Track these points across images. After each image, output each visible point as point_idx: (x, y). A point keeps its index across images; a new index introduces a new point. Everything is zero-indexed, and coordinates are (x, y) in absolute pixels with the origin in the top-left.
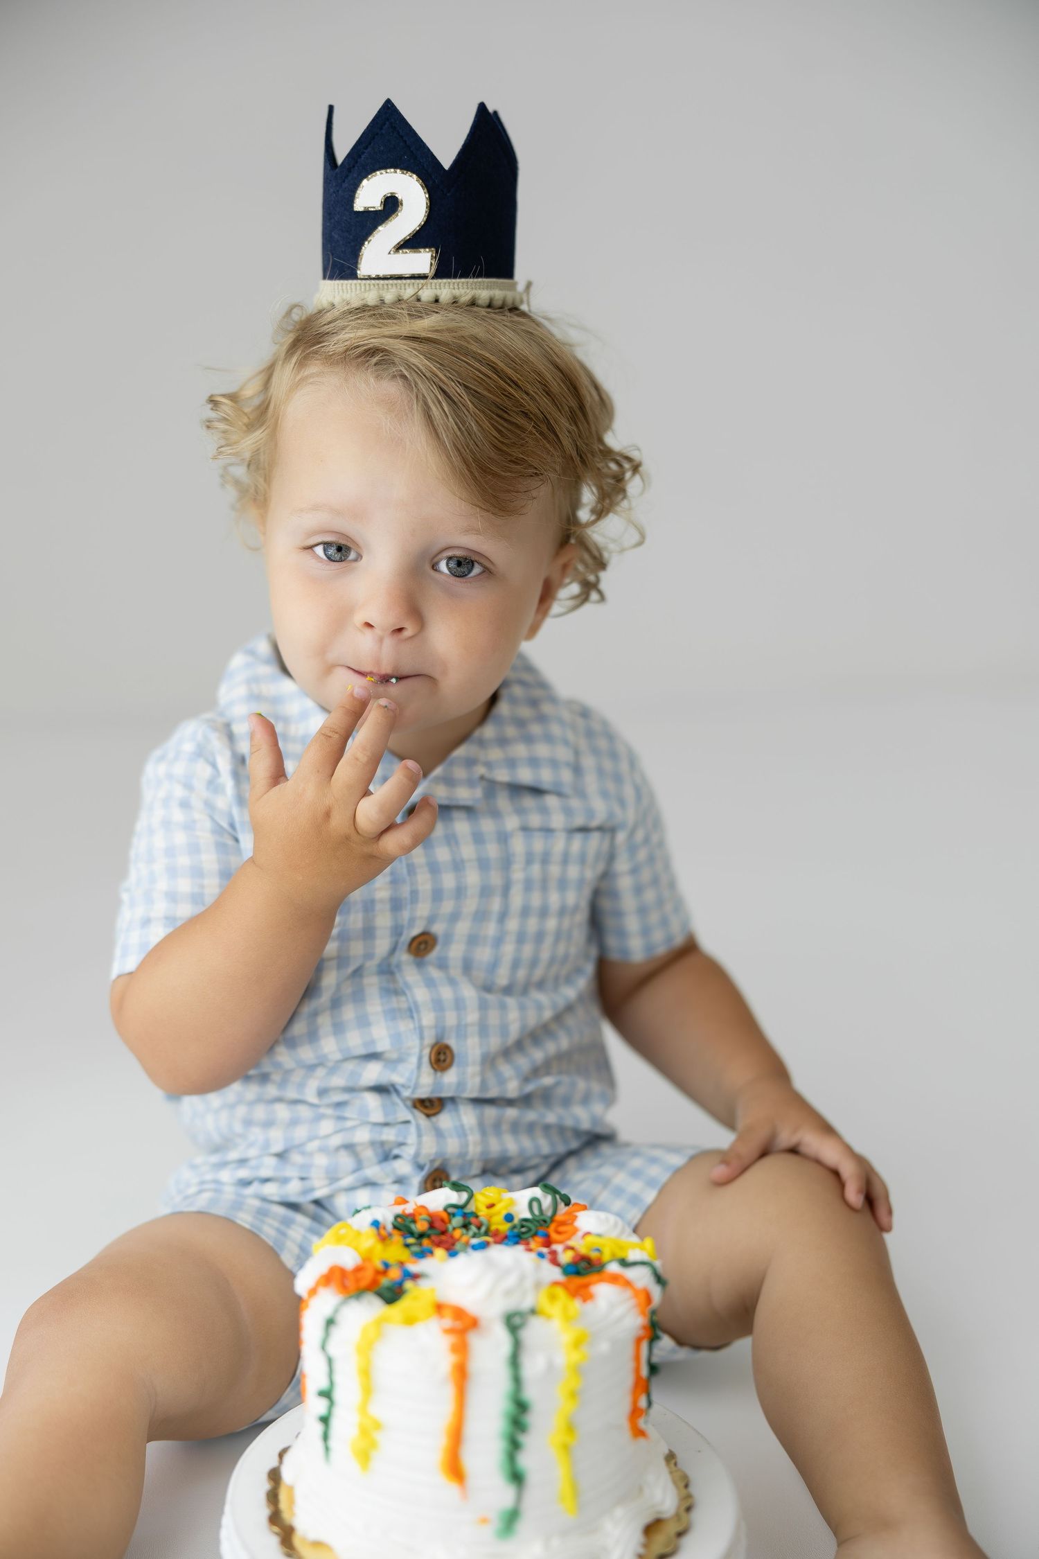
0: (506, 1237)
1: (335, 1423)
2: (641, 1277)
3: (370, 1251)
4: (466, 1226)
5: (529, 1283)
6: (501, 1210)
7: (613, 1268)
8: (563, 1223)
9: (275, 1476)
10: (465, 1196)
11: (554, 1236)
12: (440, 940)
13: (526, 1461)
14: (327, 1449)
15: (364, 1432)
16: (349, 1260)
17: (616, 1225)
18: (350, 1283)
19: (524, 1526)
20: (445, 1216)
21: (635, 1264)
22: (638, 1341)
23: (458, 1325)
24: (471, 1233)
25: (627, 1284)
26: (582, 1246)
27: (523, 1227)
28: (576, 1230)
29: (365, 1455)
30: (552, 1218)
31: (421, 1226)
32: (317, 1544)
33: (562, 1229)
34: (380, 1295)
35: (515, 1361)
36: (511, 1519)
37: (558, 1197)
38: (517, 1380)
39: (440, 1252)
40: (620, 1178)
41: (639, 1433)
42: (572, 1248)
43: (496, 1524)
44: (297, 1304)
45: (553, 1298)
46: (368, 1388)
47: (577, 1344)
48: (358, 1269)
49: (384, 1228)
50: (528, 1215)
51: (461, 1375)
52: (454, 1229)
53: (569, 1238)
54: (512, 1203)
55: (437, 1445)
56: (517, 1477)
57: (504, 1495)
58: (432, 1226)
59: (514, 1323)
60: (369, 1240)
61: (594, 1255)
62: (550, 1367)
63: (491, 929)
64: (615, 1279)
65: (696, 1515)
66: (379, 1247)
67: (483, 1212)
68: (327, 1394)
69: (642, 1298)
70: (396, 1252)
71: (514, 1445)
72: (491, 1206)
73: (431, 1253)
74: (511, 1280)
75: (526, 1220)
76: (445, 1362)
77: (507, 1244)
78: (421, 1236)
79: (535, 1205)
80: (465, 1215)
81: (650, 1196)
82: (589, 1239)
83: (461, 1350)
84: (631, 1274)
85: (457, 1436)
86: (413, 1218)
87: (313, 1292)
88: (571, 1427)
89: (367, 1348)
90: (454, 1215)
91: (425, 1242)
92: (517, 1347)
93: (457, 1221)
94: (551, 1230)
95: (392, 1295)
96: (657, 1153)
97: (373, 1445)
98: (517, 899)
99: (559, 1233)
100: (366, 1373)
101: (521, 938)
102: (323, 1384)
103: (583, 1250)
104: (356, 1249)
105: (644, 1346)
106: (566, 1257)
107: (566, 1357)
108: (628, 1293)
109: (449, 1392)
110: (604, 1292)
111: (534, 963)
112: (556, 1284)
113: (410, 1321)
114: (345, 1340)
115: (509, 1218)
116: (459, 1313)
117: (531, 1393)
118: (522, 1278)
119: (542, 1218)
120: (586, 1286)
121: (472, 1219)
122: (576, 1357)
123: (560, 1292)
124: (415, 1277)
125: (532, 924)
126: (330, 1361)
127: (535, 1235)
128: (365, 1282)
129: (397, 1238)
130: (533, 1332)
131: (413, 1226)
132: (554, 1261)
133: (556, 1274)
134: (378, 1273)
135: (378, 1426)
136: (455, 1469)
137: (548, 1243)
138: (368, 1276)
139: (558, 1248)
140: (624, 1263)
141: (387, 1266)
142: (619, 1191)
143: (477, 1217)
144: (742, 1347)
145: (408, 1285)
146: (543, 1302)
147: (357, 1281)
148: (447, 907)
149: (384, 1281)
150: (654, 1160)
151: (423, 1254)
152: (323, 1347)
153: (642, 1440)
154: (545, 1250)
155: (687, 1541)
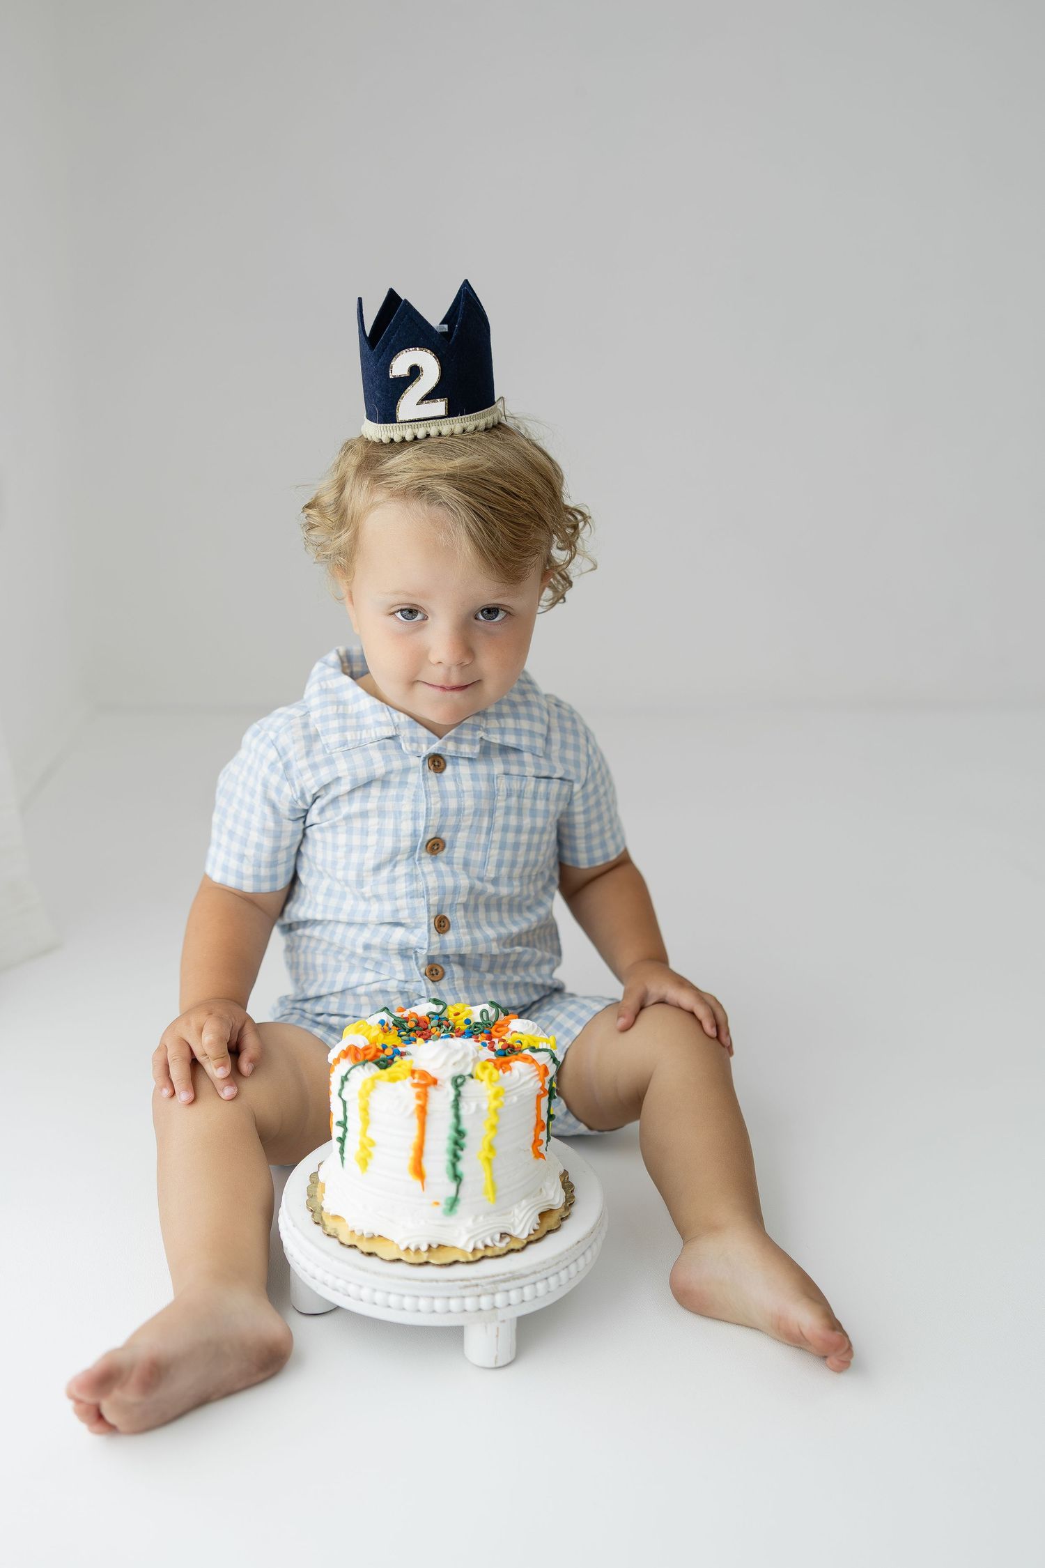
0: (464, 1033)
1: (347, 1140)
2: (543, 1058)
3: (376, 1037)
4: (439, 1026)
5: (470, 1059)
6: (463, 1016)
7: (527, 1052)
8: (502, 1026)
9: (314, 1177)
10: (441, 1007)
11: (494, 1033)
12: (448, 844)
13: (462, 1167)
14: (343, 1157)
15: (363, 1147)
16: (361, 1042)
17: (533, 1027)
18: (360, 1057)
19: (460, 1208)
20: (427, 1019)
21: (540, 1050)
22: (539, 1097)
23: (423, 1082)
24: (442, 1030)
25: (534, 1061)
26: (509, 1039)
27: (475, 1027)
28: (508, 1030)
29: (364, 1162)
30: (494, 1023)
31: (411, 1025)
32: (338, 1219)
33: (500, 1029)
34: (377, 1064)
35: (456, 1105)
36: (454, 1202)
38: (457, 1117)
39: (420, 1040)
40: (561, 1018)
41: (540, 1156)
42: (504, 1041)
43: (444, 1206)
45: (485, 1068)
46: (366, 1121)
47: (496, 1096)
48: (366, 1048)
49: (387, 1025)
50: (479, 1020)
51: (423, 1111)
52: (432, 1027)
53: (504, 1035)
54: (471, 1013)
55: (408, 1156)
56: (457, 1177)
57: (451, 1188)
58: (417, 1024)
59: (458, 1082)
60: (376, 1031)
61: (516, 1045)
62: (478, 1109)
63: (483, 839)
64: (525, 1059)
65: (574, 1210)
66: (381, 1035)
67: (452, 1018)
68: (343, 1124)
69: (542, 1070)
70: (392, 1039)
71: (456, 1157)
72: (457, 1014)
73: (415, 1041)
74: (459, 1057)
75: (478, 1023)
76: (414, 1103)
77: (463, 1037)
78: (410, 1030)
79: (484, 1014)
80: (439, 1019)
81: (577, 1030)
82: (514, 1035)
83: (423, 1096)
84: (536, 1056)
85: (420, 1150)
86: (407, 1020)
87: (337, 1061)
88: (491, 1148)
89: (366, 1094)
90: (433, 1019)
91: (412, 1034)
92: (458, 1095)
93: (434, 1022)
94: (493, 1031)
95: (385, 1064)
96: (586, 1002)
97: (370, 1155)
98: (500, 820)
99: (496, 1031)
100: (365, 1110)
101: (503, 847)
102: (341, 1118)
103: (509, 1042)
104: (367, 1036)
105: (545, 1100)
106: (498, 1046)
107: (488, 1104)
108: (534, 1068)
109: (415, 1122)
110: (518, 1066)
111: (513, 864)
112: (489, 1060)
113: (393, 1080)
114: (351, 1092)
115: (468, 1022)
116: (424, 1074)
117: (465, 1126)
118: (465, 1056)
119: (489, 1022)
120: (508, 1062)
121: (444, 1022)
122: (495, 1104)
123: (490, 1065)
124: (402, 1054)
125: (511, 837)
126: (344, 1103)
127: (483, 1032)
128: (369, 1057)
129: (395, 1031)
130: (469, 1088)
131: (405, 1024)
132: (492, 1049)
133: (492, 1055)
134: (378, 1051)
135: (373, 1144)
136: (419, 1171)
137: (490, 1037)
138: (372, 1052)
139: (496, 1040)
140: (534, 1049)
141: (385, 1047)
142: (559, 1026)
143: (447, 1021)
145: (397, 1058)
146: (478, 1070)
147: (365, 1055)
148: (452, 821)
149: (382, 1056)
150: (583, 1007)
151: (409, 1042)
152: (340, 1096)
153: (541, 1161)
154: (487, 1042)
155: (566, 1223)
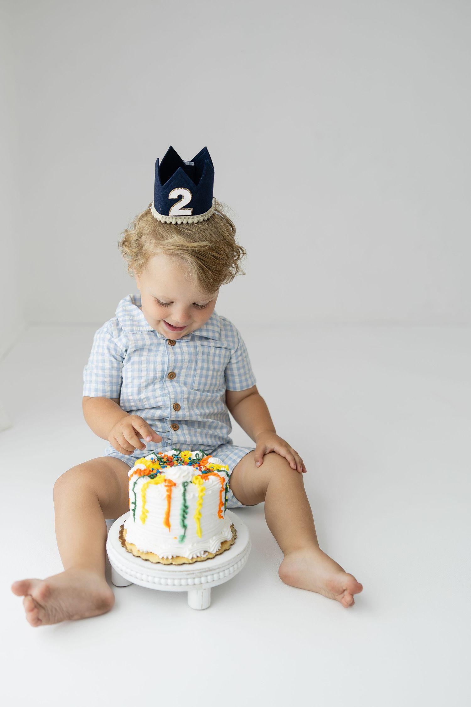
0: (188, 464)
1: (136, 511)
2: (223, 474)
3: (149, 465)
4: (177, 460)
5: (190, 474)
6: (188, 456)
7: (216, 472)
8: (205, 460)
9: (122, 527)
11: (201, 464)
12: (177, 375)
13: (186, 522)
14: (134, 518)
15: (143, 513)
16: (143, 467)
18: (142, 474)
19: (186, 540)
20: (172, 458)
21: (221, 471)
22: (221, 491)
23: (170, 485)
24: (179, 462)
25: (218, 476)
26: (208, 466)
27: (193, 461)
28: (208, 462)
29: (144, 520)
30: (202, 459)
31: (164, 460)
32: (132, 544)
33: (204, 462)
34: (150, 477)
35: (184, 494)
36: (183, 537)
37: (204, 453)
38: (185, 500)
41: (221, 517)
42: (206, 467)
43: (179, 539)
44: (128, 479)
45: (197, 478)
46: (145, 502)
47: (202, 491)
48: (145, 470)
49: (154, 460)
50: (195, 458)
51: (169, 497)
52: (174, 461)
53: (206, 464)
54: (191, 455)
55: (163, 517)
56: (185, 526)
57: (182, 531)
58: (168, 460)
59: (185, 485)
60: (149, 463)
61: (211, 469)
62: (194, 496)
63: (192, 373)
64: (215, 475)
65: (236, 541)
66: (152, 464)
67: (183, 457)
68: (134, 503)
69: (222, 480)
70: (156, 466)
71: (184, 517)
72: (185, 455)
73: (167, 467)
74: (186, 473)
75: (194, 459)
76: (165, 494)
77: (188, 465)
78: (165, 462)
79: (197, 455)
80: (177, 457)
82: (210, 464)
83: (170, 491)
84: (219, 473)
85: (168, 515)
86: (163, 458)
87: (132, 475)
88: (200, 514)
89: (144, 490)
90: (175, 457)
91: (165, 464)
92: (185, 490)
93: (175, 459)
94: (201, 462)
95: (153, 477)
96: (243, 449)
97: (146, 517)
98: (200, 364)
99: (202, 463)
100: (144, 497)
101: (201, 376)
102: (134, 501)
103: (208, 467)
104: (145, 465)
105: (223, 493)
106: (203, 469)
107: (198, 494)
108: (219, 478)
109: (166, 502)
110: (212, 478)
111: (205, 384)
112: (199, 475)
113: (157, 483)
114: (138, 489)
115: (190, 459)
116: (170, 481)
117: (188, 504)
118: (188, 473)
119: (199, 459)
120: (207, 476)
121: (180, 459)
122: (201, 494)
123: (200, 477)
124: (161, 473)
125: (204, 372)
126: (135, 494)
127: (196, 463)
128: (146, 474)
129: (157, 462)
130: (190, 487)
131: (162, 460)
132: (200, 470)
133: (200, 473)
134: (150, 471)
135: (147, 512)
136: (168, 523)
137: (200, 465)
138: (147, 472)
139: (202, 467)
140: (219, 471)
141: (153, 469)
142: (231, 459)
144: (262, 504)
145: (158, 474)
146: (194, 479)
147: (144, 473)
148: (179, 365)
149: (152, 473)
151: (164, 467)
152: (133, 490)
153: (222, 519)
154: (198, 467)
155: (233, 547)
